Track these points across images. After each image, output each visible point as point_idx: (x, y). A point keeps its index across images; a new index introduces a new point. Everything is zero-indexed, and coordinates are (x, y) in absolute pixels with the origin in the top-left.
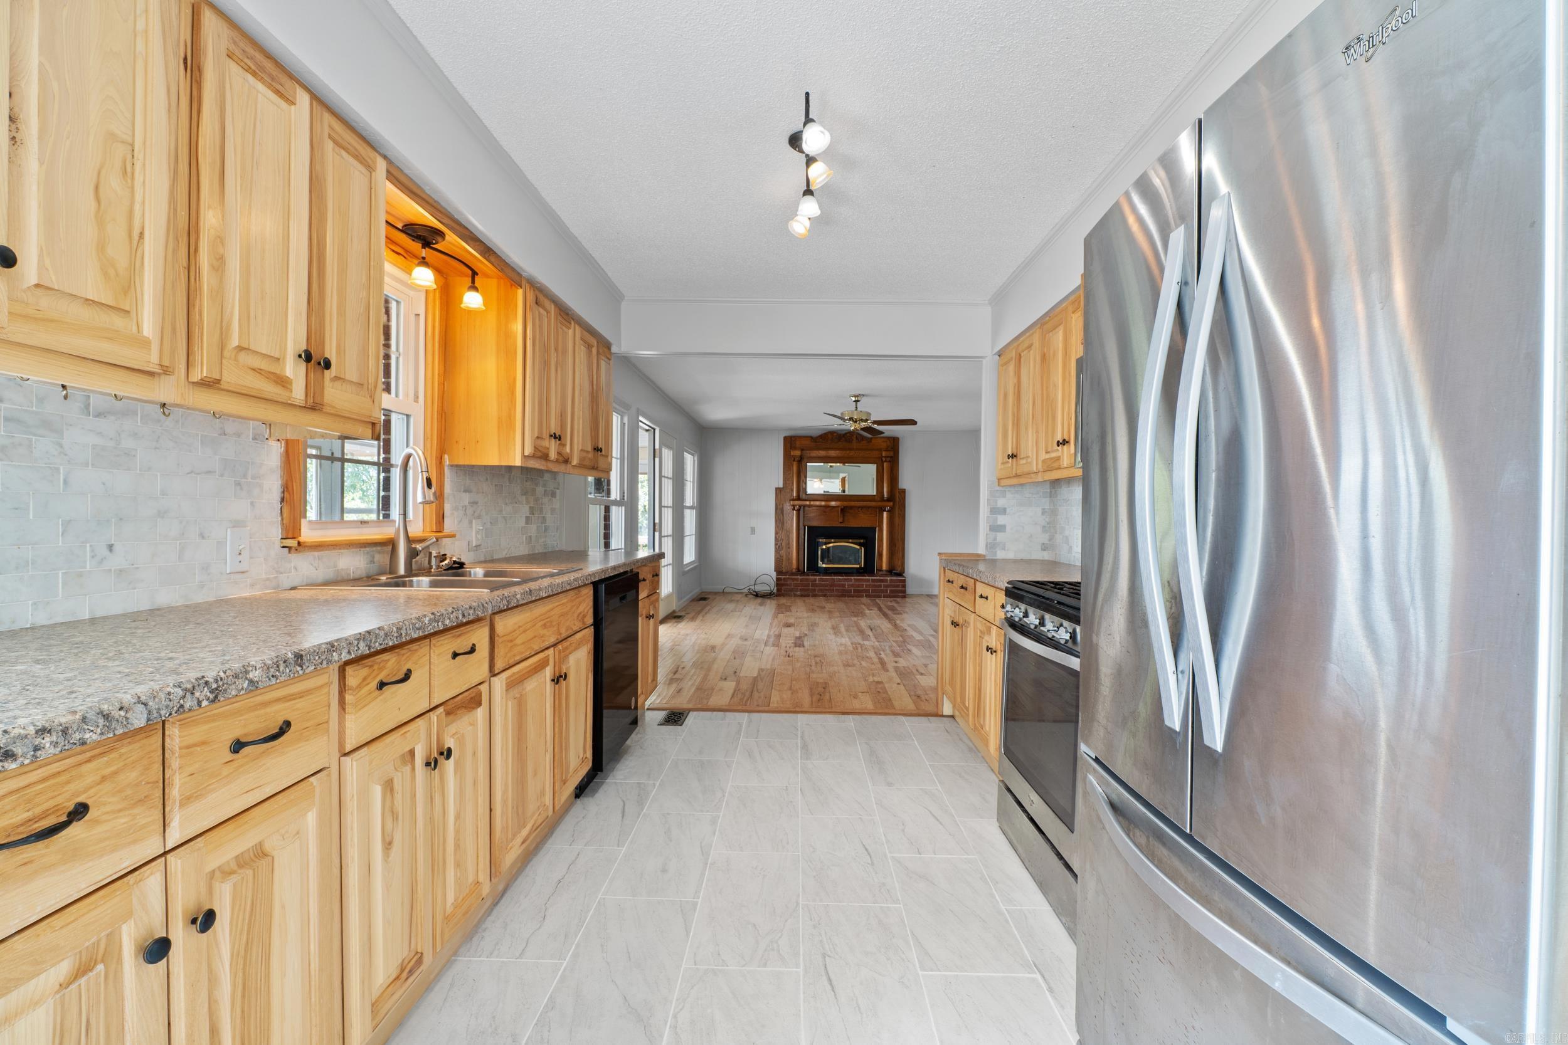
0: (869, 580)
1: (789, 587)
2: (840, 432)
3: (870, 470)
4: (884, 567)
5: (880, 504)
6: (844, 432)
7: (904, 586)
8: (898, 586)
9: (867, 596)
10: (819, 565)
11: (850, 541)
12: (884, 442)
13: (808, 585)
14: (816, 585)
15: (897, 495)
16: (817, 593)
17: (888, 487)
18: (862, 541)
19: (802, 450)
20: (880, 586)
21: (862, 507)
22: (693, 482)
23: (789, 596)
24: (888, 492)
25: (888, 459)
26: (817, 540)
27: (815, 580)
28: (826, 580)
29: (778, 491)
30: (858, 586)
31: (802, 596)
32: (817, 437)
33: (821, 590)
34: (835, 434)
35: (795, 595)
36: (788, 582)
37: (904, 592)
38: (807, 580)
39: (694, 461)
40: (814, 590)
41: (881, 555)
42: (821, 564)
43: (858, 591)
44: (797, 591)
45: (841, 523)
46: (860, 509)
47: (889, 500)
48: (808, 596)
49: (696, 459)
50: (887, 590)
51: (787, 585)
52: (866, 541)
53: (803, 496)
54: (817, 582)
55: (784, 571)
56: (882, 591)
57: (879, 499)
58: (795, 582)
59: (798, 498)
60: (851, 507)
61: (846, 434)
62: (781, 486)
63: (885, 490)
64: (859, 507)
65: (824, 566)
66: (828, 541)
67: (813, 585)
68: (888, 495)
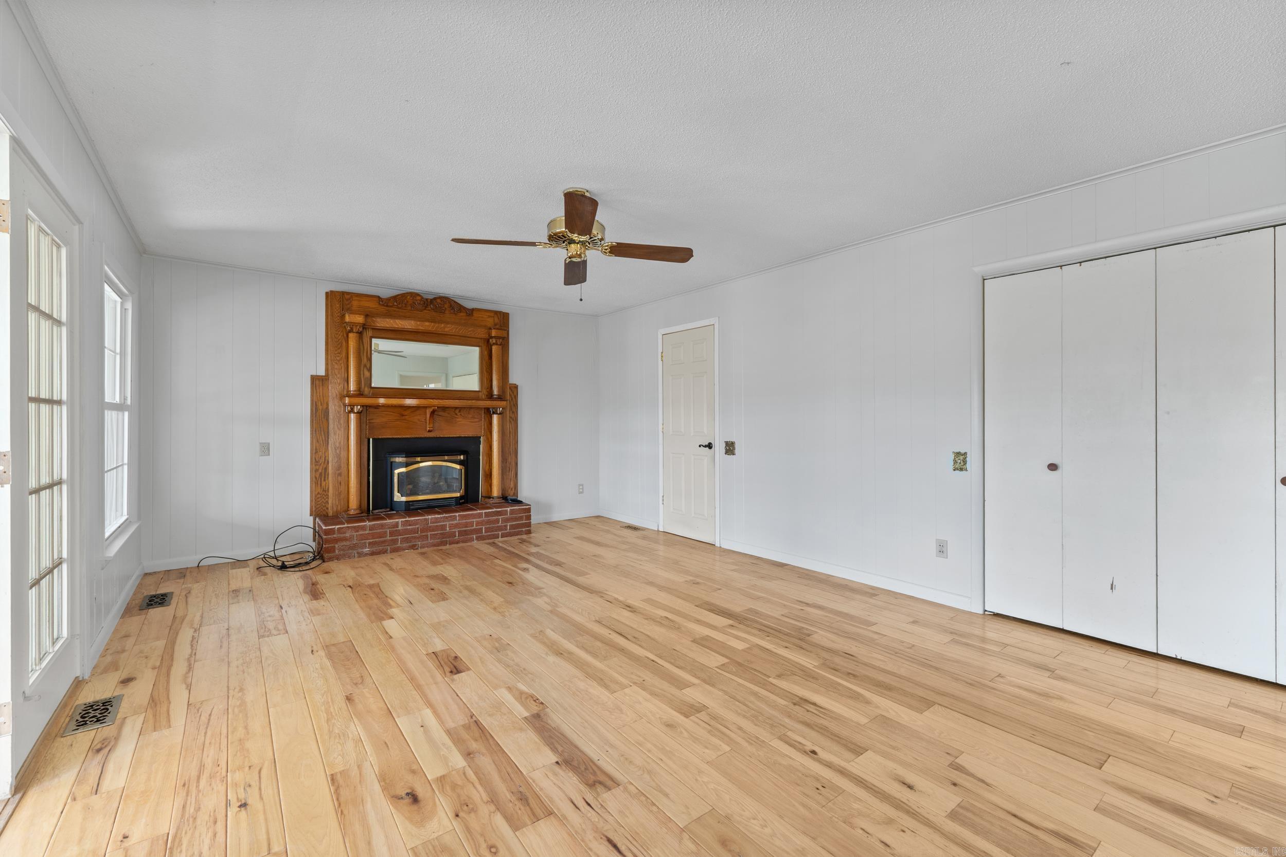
0: (480, 515)
1: (348, 543)
2: (425, 297)
3: (473, 354)
4: (496, 492)
5: (488, 403)
6: (431, 297)
7: (529, 518)
8: (521, 518)
9: (478, 539)
10: (396, 499)
11: (446, 458)
12: (489, 317)
13: (383, 535)
14: (399, 533)
15: (508, 391)
16: (399, 545)
17: (498, 380)
18: (462, 457)
19: (367, 316)
20: (497, 521)
21: (460, 409)
22: (123, 354)
23: (349, 557)
24: (499, 387)
25: (499, 341)
26: (393, 459)
27: (396, 525)
28: (415, 523)
29: (316, 381)
30: (466, 525)
31: (373, 554)
32: (389, 299)
33: (406, 540)
34: (419, 298)
35: (361, 555)
36: (347, 535)
37: (529, 525)
38: (382, 526)
39: (124, 311)
40: (395, 542)
41: (489, 476)
42: (398, 497)
43: (465, 533)
44: (364, 546)
45: (429, 431)
46: (457, 411)
47: (500, 398)
48: (385, 552)
49: (129, 306)
50: (506, 526)
51: (345, 539)
52: (467, 458)
53: (366, 391)
54: (400, 528)
55: (330, 514)
56: (500, 528)
57: (484, 397)
58: (361, 532)
59: (360, 394)
60: (444, 409)
61: (435, 299)
62: (322, 372)
63: (495, 383)
64: (456, 408)
65: (404, 499)
66: (412, 459)
67: (391, 534)
68: (499, 391)
